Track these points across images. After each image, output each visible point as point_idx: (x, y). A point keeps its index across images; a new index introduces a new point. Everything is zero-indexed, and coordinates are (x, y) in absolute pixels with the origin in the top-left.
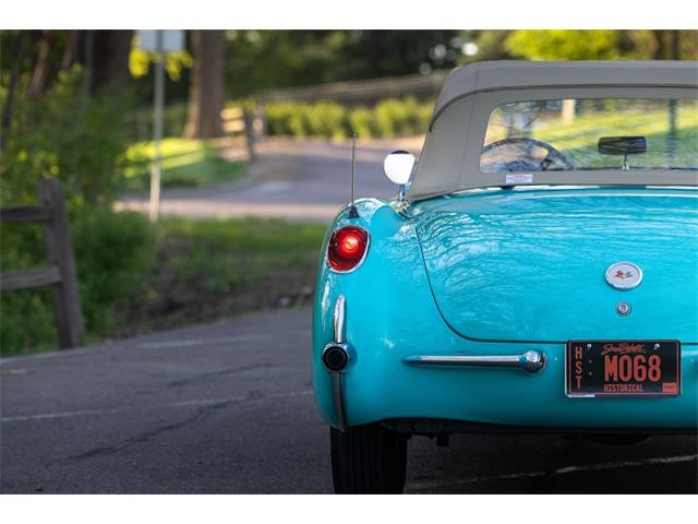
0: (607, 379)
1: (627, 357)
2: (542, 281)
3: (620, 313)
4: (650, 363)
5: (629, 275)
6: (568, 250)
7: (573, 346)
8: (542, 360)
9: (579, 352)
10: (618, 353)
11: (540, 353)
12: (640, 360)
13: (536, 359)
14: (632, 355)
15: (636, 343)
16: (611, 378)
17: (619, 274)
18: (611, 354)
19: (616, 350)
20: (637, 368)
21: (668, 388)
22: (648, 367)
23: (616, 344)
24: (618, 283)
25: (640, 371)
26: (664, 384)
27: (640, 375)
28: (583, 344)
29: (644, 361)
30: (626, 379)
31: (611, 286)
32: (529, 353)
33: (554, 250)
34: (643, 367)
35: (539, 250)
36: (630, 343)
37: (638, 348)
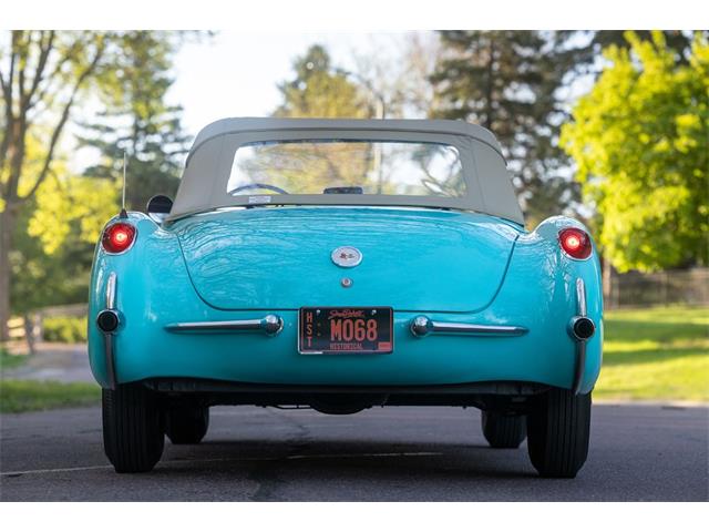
0: (333, 339)
1: (349, 321)
2: (278, 266)
3: (344, 286)
4: (368, 325)
5: (351, 256)
6: (299, 241)
7: (305, 311)
8: (280, 322)
9: (310, 317)
10: (341, 318)
11: (278, 317)
12: (360, 324)
13: (274, 321)
14: (353, 319)
15: (357, 310)
16: (336, 338)
17: (343, 256)
18: (336, 319)
19: (340, 315)
20: (357, 330)
21: (383, 347)
22: (366, 329)
23: (340, 310)
24: (342, 263)
25: (360, 332)
26: (380, 343)
27: (360, 336)
28: (313, 310)
29: (363, 324)
30: (349, 339)
31: (337, 265)
32: (269, 317)
33: (289, 241)
34: (362, 329)
35: (277, 241)
36: (352, 310)
37: (359, 314)
